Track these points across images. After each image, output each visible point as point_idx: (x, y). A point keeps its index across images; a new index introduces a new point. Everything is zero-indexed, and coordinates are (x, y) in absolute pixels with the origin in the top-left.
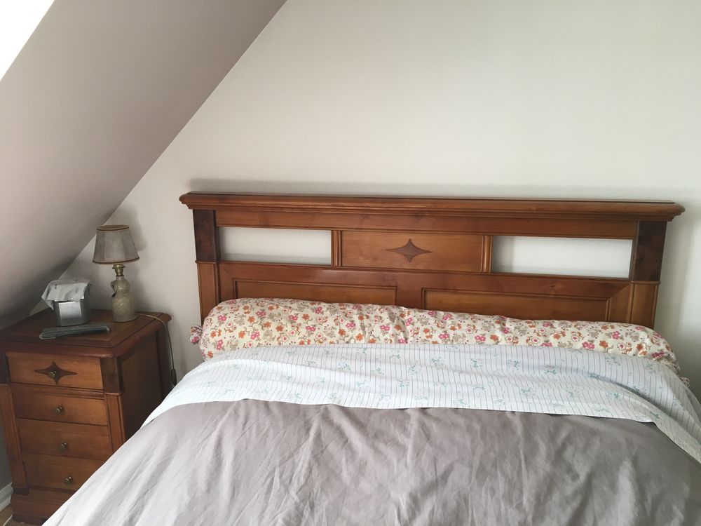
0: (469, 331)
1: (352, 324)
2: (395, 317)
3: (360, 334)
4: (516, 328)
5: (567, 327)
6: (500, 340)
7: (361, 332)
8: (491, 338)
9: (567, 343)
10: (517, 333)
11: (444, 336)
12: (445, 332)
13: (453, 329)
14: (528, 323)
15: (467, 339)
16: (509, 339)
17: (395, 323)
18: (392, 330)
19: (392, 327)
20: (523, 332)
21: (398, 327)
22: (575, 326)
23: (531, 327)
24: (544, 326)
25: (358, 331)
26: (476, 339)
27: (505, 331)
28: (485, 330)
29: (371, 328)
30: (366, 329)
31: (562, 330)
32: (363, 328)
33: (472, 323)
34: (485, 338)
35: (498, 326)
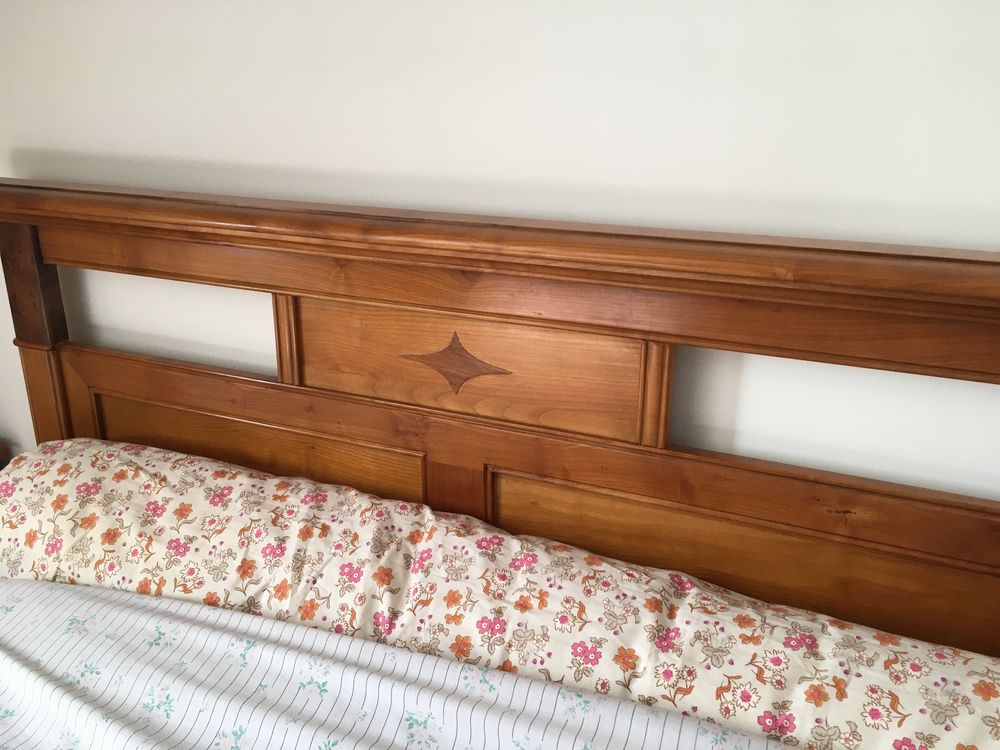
0: (564, 620)
1: (277, 550)
2: (391, 539)
3: (285, 581)
4: (698, 636)
5: (858, 661)
6: (640, 670)
7: (289, 577)
8: (617, 658)
9: (845, 729)
10: (698, 655)
11: (491, 627)
12: (499, 612)
13: (523, 606)
14: (743, 621)
15: (547, 649)
16: (668, 674)
17: (383, 562)
18: (366, 583)
19: (368, 571)
20: (716, 655)
21: (385, 576)
22: (887, 665)
23: (746, 639)
24: (787, 644)
25: (283, 573)
26: (575, 654)
27: (663, 639)
28: (609, 626)
29: (318, 567)
30: (307, 568)
31: (841, 675)
32: (299, 563)
33: (579, 596)
34: (598, 656)
35: (648, 618)
